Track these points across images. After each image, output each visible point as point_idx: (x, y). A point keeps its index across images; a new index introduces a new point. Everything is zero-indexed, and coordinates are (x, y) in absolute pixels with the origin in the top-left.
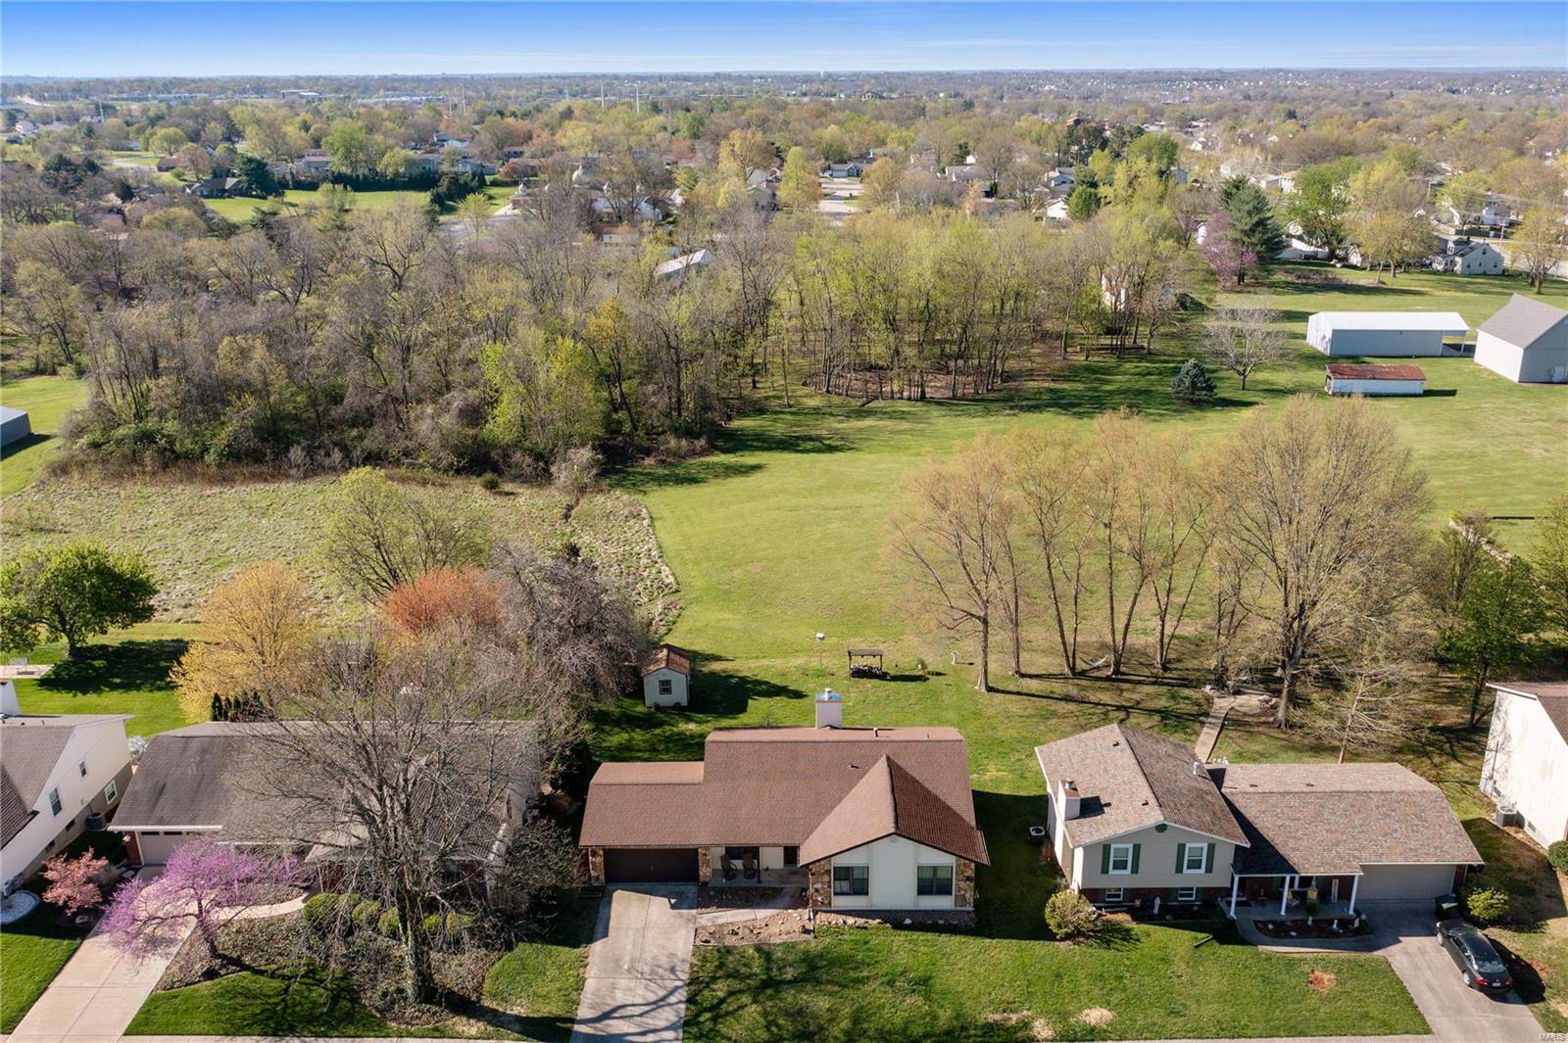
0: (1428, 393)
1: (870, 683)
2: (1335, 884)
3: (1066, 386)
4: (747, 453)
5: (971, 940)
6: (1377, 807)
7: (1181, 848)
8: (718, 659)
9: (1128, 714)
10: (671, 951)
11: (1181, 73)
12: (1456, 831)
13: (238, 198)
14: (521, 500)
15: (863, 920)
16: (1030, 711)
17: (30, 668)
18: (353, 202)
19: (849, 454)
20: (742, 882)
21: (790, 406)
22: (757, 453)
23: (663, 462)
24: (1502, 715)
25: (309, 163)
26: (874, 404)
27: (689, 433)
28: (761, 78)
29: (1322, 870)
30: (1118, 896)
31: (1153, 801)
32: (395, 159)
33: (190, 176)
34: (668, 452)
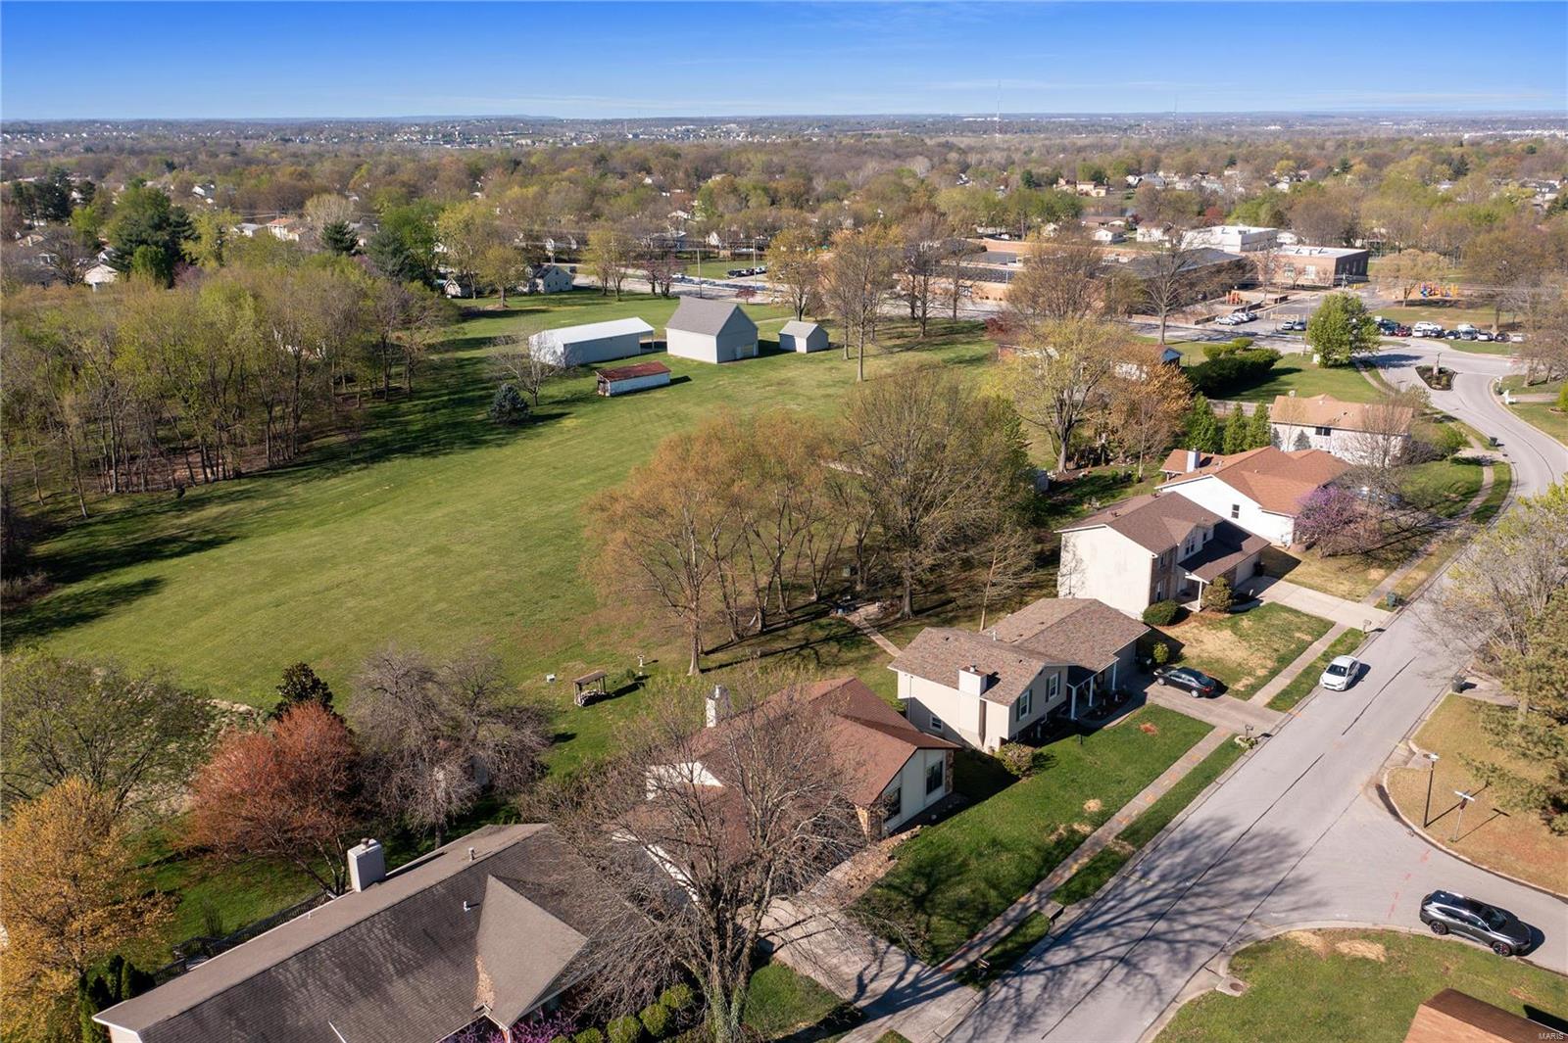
0: (674, 382)
7: (1048, 682)
15: (909, 833)
19: (233, 547)
21: (90, 516)
24: (1070, 548)
26: (191, 493)
31: (1023, 657)
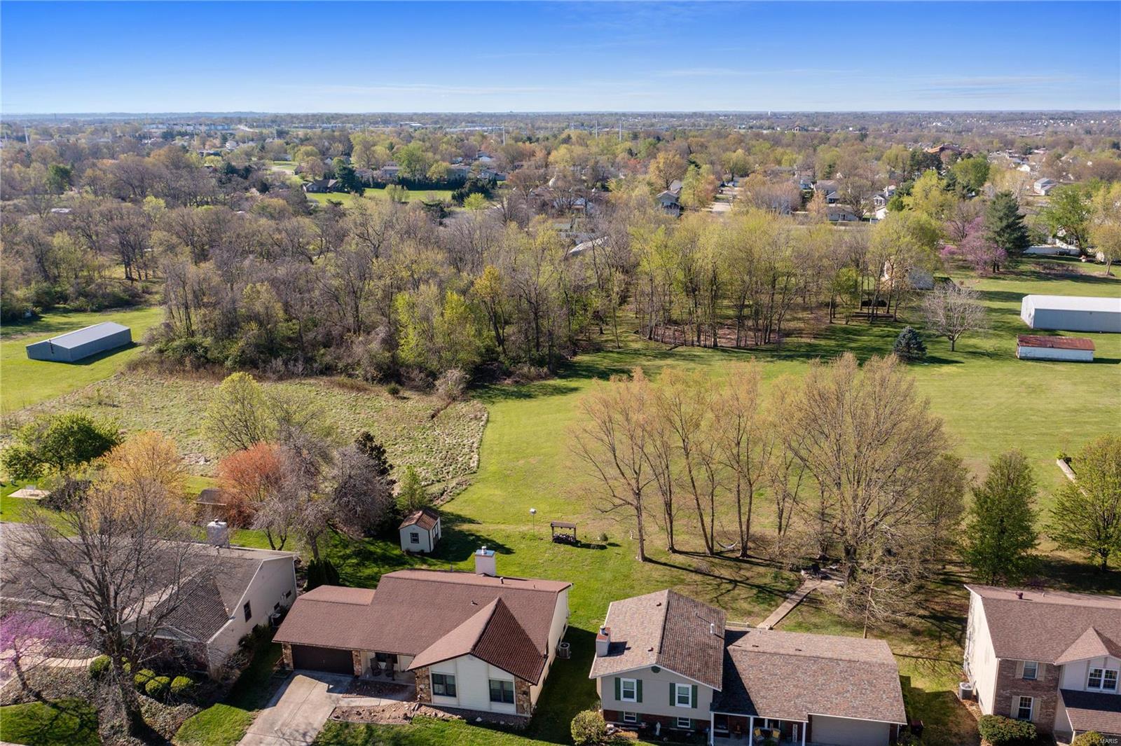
0: (1097, 361)
1: (563, 547)
2: (795, 727)
3: (823, 342)
4: (575, 379)
5: (517, 738)
6: (841, 672)
7: (672, 686)
8: (471, 521)
9: (736, 585)
10: (311, 721)
11: (1042, 114)
12: (895, 697)
13: (335, 193)
14: (410, 403)
15: (449, 715)
16: (666, 578)
17: (38, 492)
18: (407, 197)
20: (383, 678)
21: (619, 348)
22: (582, 379)
23: (517, 382)
24: (972, 611)
25: (386, 171)
26: (680, 349)
27: (540, 362)
28: (725, 116)
29: (777, 715)
30: (633, 719)
31: (656, 650)
32: (437, 169)
33: (310, 178)
34: (524, 376)
